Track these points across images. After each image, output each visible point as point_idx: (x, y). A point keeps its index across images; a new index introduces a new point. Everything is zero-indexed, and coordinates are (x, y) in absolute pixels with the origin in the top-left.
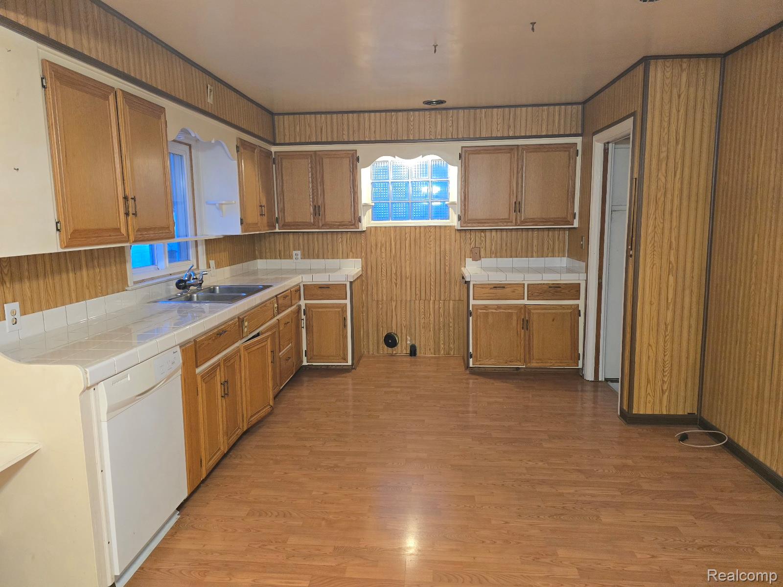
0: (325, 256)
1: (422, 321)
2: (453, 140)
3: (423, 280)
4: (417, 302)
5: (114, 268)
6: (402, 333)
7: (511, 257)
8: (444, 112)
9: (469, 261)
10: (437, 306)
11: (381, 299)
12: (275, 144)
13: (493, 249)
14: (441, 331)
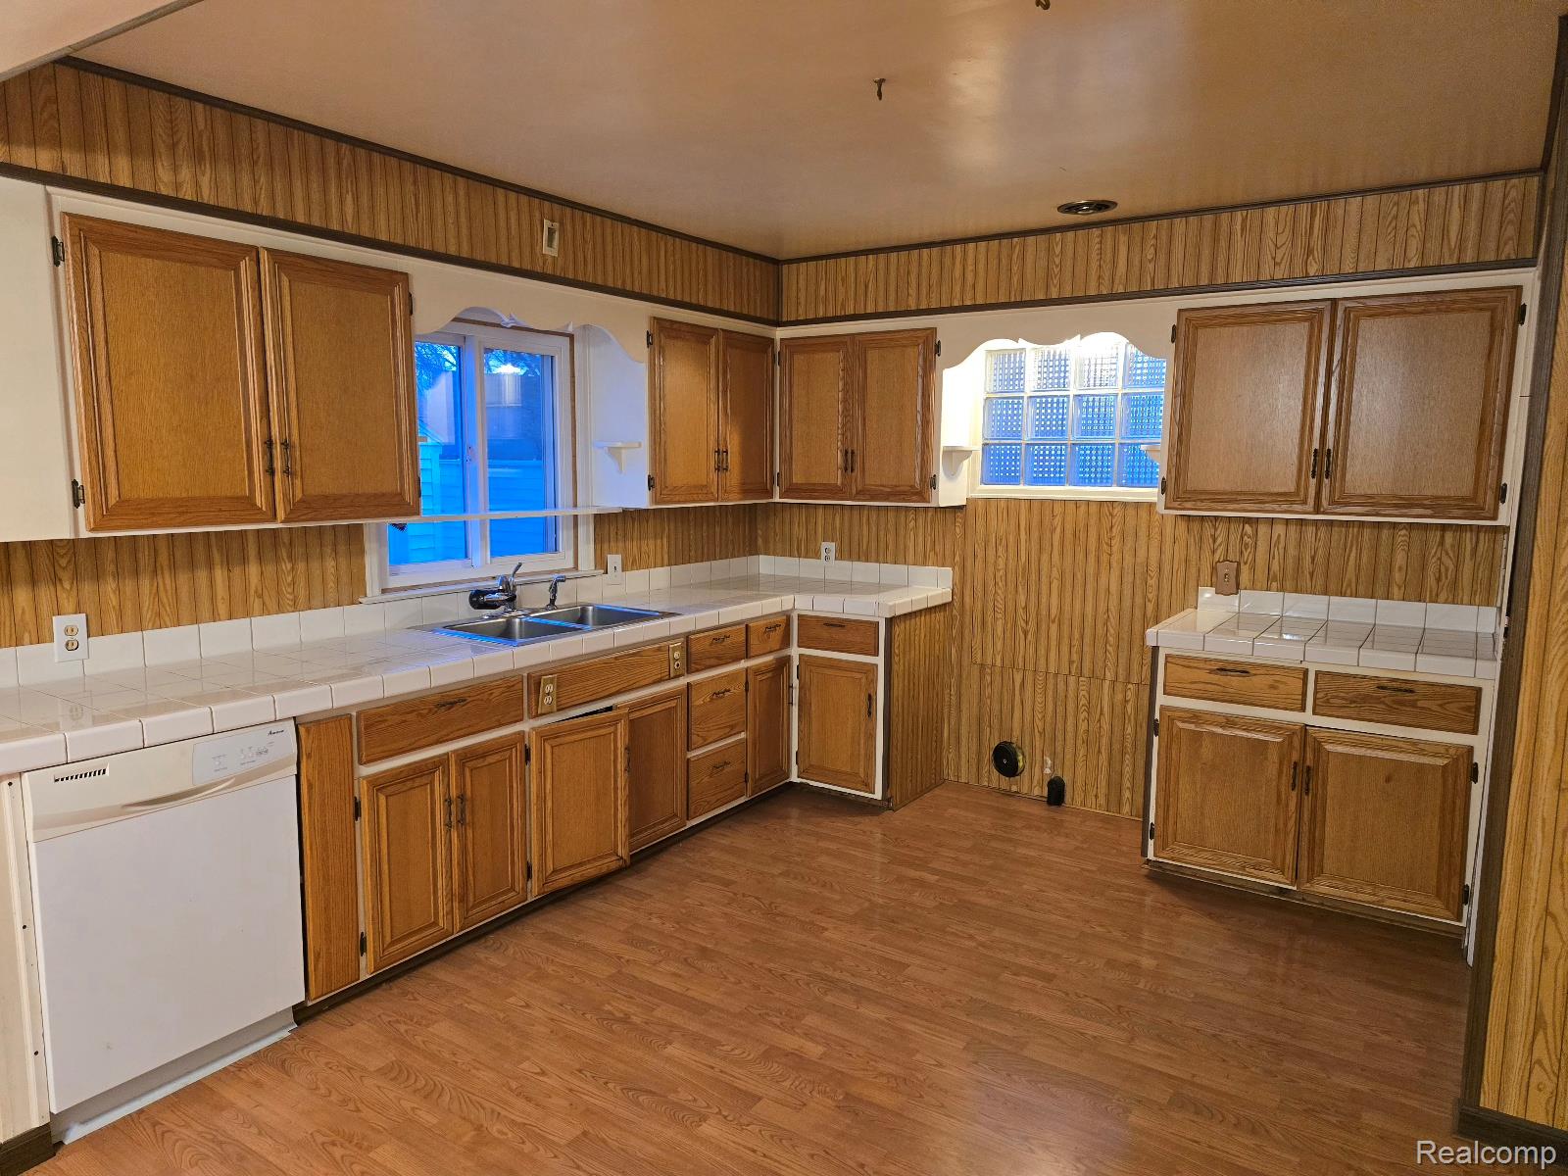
0: (881, 558)
1: (1083, 726)
2: (1155, 293)
3: (1088, 632)
4: (1072, 680)
5: (330, 564)
6: (1032, 747)
7: (1326, 594)
8: (1137, 226)
9: (1207, 594)
10: (1119, 697)
11: (989, 662)
12: (779, 324)
13: (1275, 567)
14: (1127, 756)
